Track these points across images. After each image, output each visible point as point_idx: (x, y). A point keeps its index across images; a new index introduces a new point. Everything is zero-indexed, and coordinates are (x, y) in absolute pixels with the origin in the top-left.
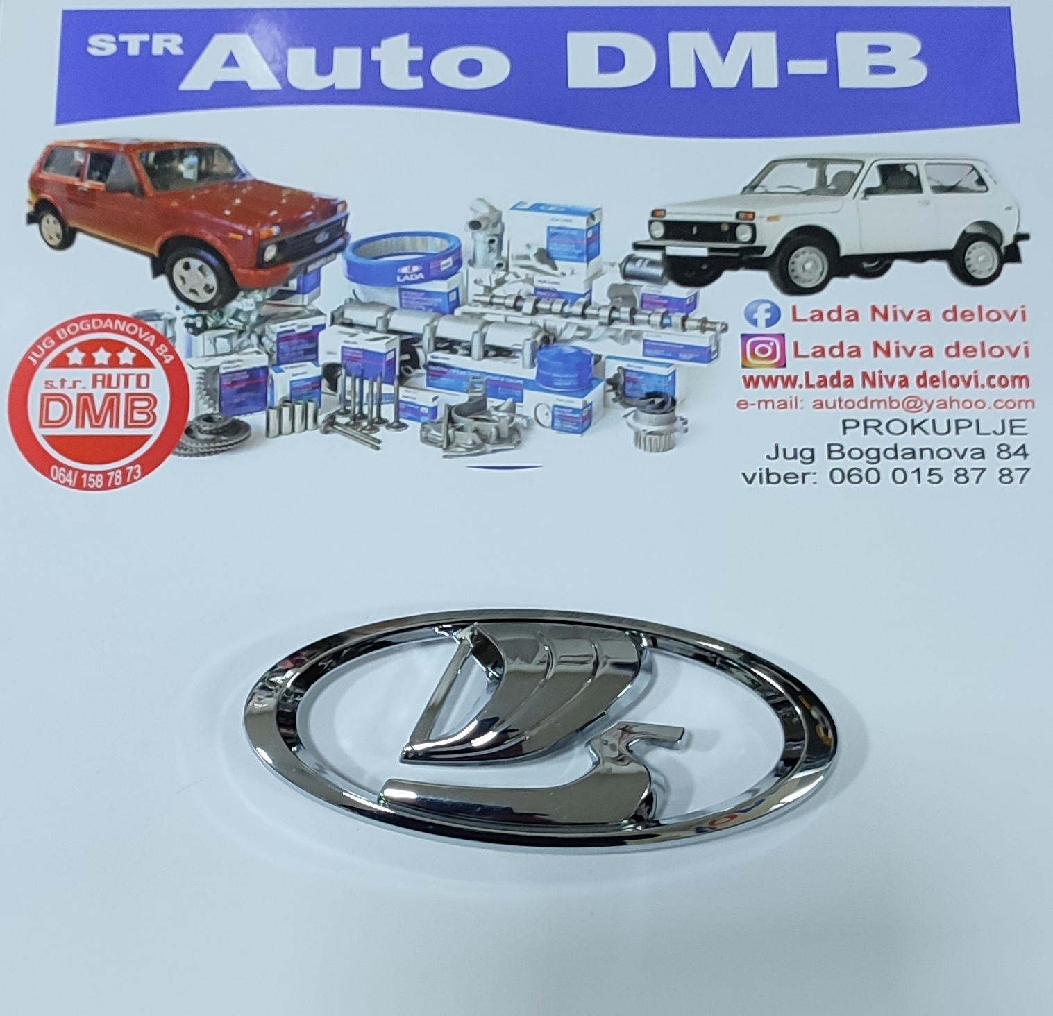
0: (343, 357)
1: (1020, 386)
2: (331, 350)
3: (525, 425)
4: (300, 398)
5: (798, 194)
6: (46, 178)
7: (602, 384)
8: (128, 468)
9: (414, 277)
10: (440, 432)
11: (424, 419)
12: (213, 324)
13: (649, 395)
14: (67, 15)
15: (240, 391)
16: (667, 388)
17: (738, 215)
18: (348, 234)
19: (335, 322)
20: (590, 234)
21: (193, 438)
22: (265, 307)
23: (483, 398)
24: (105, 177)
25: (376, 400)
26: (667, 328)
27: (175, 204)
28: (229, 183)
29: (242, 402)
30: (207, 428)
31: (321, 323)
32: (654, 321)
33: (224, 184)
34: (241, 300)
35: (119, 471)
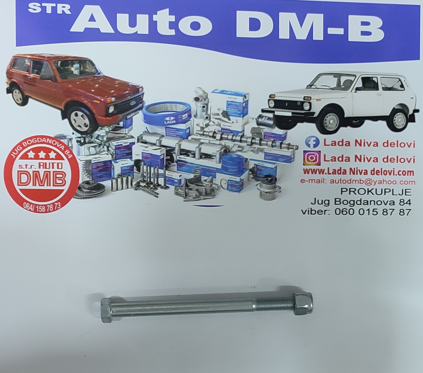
0: (142, 158)
1: (410, 175)
2: (138, 154)
3: (217, 188)
4: (125, 174)
5: (329, 89)
7: (248, 171)
8: (55, 204)
9: (172, 122)
10: (182, 190)
11: (176, 185)
12: (88, 141)
13: (267, 176)
15: (100, 171)
16: (273, 174)
17: (304, 99)
18: (144, 102)
19: (139, 141)
20: (244, 105)
21: (82, 191)
22: (110, 134)
23: (199, 176)
24: (39, 73)
25: (156, 176)
26: (274, 147)
27: (70, 86)
28: (93, 77)
29: (101, 176)
30: (87, 187)
31: (133, 141)
32: (269, 144)
33: (91, 77)
34: (100, 131)
35: (52, 205)
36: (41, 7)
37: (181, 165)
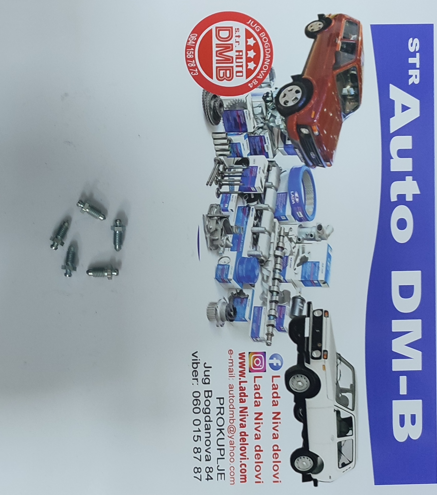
0: (252, 167)
1: (241, 479)
2: (255, 161)
3: (220, 252)
4: (232, 148)
5: (337, 379)
6: (343, 22)
7: (239, 287)
8: (196, 69)
9: (293, 199)
10: (215, 213)
11: (222, 206)
12: (268, 105)
13: (235, 310)
14: (430, 27)
15: (235, 120)
16: (238, 317)
17: (325, 351)
18: (315, 167)
19: (270, 163)
20: (316, 282)
21: (212, 99)
22: (277, 130)
23: (232, 232)
24: (343, 50)
25: (231, 183)
26: (268, 318)
27: (329, 85)
29: (230, 120)
30: (216, 105)
31: (270, 157)
32: (272, 312)
33: (340, 108)
34: (280, 118)
35: (195, 65)
36: (415, 52)
37: (245, 211)
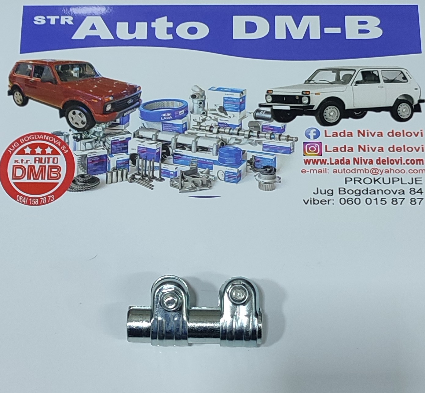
0: (138, 151)
1: (420, 164)
2: (133, 148)
3: (213, 179)
4: (120, 167)
5: (328, 83)
6: (16, 76)
7: (245, 163)
8: (49, 196)
9: (168, 118)
10: (178, 182)
11: (172, 177)
12: (85, 137)
13: (265, 167)
14: (25, 8)
15: (96, 165)
16: (272, 165)
17: (302, 93)
18: (141, 100)
19: (135, 136)
20: (241, 100)
21: (76, 184)
22: (106, 130)
23: (196, 168)
24: (40, 76)
25: (152, 168)
26: (273, 139)
27: (69, 87)
28: (92, 79)
29: (96, 169)
30: (82, 180)
31: (129, 137)
32: (267, 136)
33: (89, 79)
34: (96, 128)
35: (45, 197)
36: (46, 19)
